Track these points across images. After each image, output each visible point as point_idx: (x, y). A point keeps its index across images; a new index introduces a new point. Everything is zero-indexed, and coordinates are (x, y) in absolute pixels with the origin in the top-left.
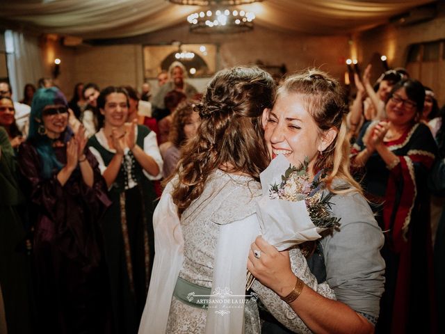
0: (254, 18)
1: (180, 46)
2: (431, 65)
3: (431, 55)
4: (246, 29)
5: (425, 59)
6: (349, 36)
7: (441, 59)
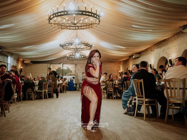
1: (63, 65)
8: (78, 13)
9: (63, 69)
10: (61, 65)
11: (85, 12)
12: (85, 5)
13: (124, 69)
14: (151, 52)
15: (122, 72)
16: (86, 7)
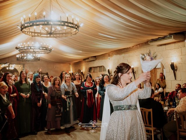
0: (40, 56)
1: (9, 65)
2: (96, 73)
3: (96, 71)
4: (37, 60)
5: (94, 72)
6: (70, 64)
7: (98, 72)
8: (60, 23)
9: (9, 69)
10: (6, 65)
11: (67, 22)
12: (67, 15)
13: (75, 70)
14: (109, 57)
15: (72, 73)
16: (67, 18)
